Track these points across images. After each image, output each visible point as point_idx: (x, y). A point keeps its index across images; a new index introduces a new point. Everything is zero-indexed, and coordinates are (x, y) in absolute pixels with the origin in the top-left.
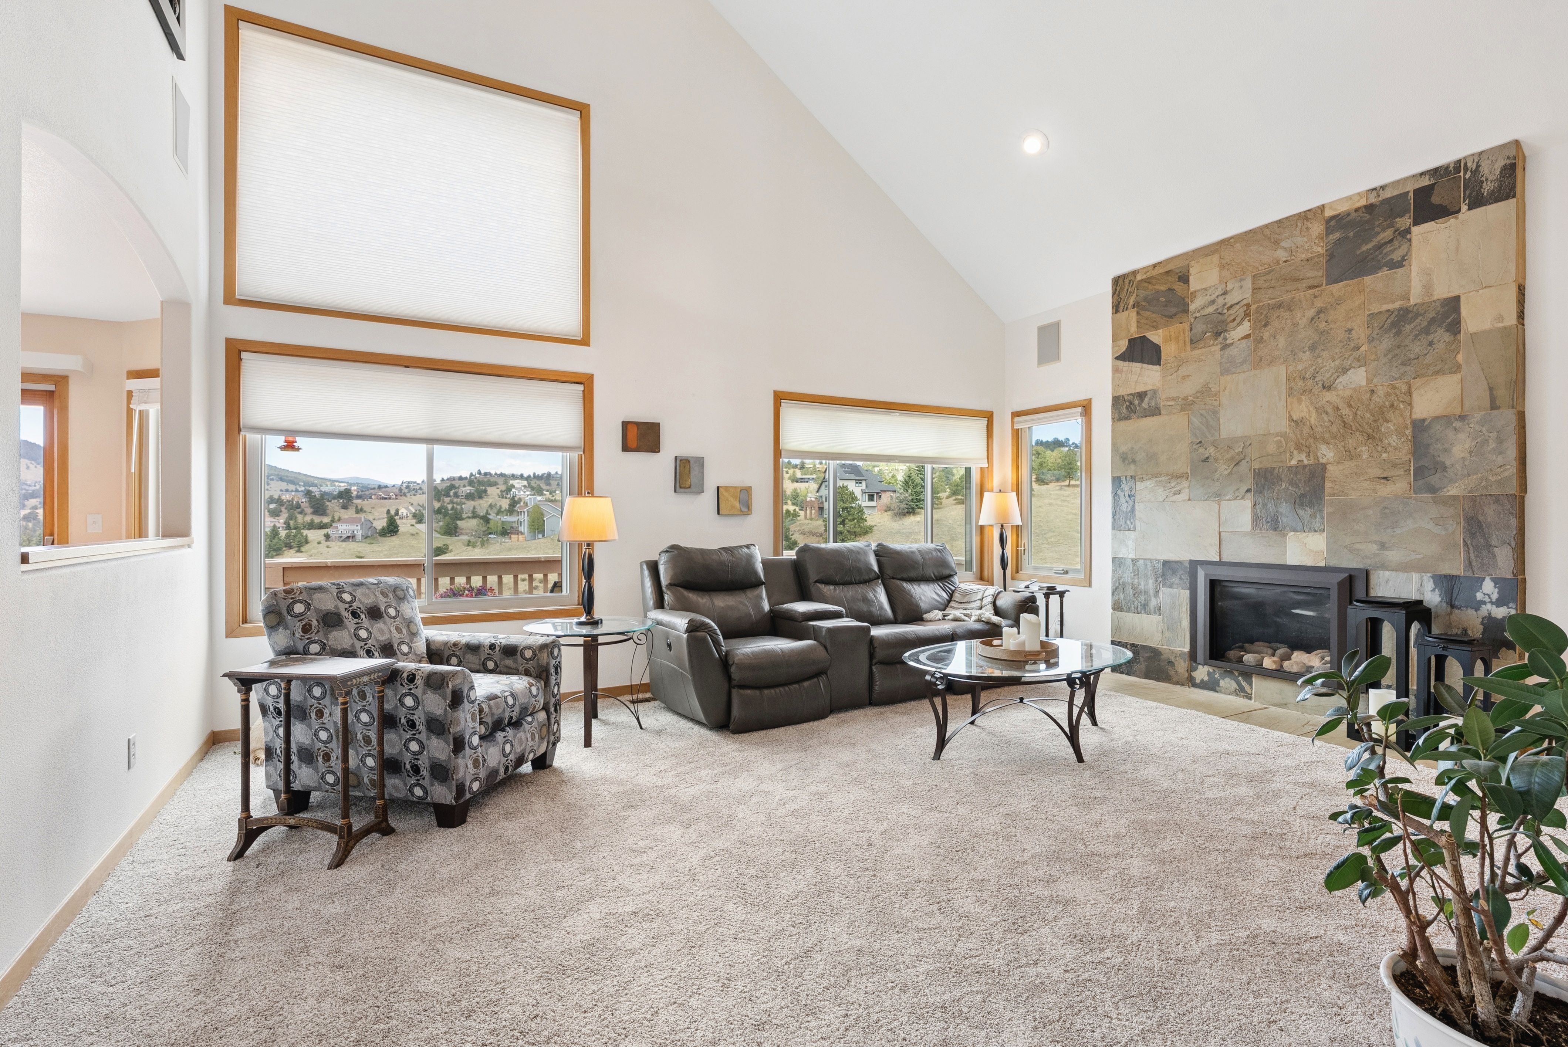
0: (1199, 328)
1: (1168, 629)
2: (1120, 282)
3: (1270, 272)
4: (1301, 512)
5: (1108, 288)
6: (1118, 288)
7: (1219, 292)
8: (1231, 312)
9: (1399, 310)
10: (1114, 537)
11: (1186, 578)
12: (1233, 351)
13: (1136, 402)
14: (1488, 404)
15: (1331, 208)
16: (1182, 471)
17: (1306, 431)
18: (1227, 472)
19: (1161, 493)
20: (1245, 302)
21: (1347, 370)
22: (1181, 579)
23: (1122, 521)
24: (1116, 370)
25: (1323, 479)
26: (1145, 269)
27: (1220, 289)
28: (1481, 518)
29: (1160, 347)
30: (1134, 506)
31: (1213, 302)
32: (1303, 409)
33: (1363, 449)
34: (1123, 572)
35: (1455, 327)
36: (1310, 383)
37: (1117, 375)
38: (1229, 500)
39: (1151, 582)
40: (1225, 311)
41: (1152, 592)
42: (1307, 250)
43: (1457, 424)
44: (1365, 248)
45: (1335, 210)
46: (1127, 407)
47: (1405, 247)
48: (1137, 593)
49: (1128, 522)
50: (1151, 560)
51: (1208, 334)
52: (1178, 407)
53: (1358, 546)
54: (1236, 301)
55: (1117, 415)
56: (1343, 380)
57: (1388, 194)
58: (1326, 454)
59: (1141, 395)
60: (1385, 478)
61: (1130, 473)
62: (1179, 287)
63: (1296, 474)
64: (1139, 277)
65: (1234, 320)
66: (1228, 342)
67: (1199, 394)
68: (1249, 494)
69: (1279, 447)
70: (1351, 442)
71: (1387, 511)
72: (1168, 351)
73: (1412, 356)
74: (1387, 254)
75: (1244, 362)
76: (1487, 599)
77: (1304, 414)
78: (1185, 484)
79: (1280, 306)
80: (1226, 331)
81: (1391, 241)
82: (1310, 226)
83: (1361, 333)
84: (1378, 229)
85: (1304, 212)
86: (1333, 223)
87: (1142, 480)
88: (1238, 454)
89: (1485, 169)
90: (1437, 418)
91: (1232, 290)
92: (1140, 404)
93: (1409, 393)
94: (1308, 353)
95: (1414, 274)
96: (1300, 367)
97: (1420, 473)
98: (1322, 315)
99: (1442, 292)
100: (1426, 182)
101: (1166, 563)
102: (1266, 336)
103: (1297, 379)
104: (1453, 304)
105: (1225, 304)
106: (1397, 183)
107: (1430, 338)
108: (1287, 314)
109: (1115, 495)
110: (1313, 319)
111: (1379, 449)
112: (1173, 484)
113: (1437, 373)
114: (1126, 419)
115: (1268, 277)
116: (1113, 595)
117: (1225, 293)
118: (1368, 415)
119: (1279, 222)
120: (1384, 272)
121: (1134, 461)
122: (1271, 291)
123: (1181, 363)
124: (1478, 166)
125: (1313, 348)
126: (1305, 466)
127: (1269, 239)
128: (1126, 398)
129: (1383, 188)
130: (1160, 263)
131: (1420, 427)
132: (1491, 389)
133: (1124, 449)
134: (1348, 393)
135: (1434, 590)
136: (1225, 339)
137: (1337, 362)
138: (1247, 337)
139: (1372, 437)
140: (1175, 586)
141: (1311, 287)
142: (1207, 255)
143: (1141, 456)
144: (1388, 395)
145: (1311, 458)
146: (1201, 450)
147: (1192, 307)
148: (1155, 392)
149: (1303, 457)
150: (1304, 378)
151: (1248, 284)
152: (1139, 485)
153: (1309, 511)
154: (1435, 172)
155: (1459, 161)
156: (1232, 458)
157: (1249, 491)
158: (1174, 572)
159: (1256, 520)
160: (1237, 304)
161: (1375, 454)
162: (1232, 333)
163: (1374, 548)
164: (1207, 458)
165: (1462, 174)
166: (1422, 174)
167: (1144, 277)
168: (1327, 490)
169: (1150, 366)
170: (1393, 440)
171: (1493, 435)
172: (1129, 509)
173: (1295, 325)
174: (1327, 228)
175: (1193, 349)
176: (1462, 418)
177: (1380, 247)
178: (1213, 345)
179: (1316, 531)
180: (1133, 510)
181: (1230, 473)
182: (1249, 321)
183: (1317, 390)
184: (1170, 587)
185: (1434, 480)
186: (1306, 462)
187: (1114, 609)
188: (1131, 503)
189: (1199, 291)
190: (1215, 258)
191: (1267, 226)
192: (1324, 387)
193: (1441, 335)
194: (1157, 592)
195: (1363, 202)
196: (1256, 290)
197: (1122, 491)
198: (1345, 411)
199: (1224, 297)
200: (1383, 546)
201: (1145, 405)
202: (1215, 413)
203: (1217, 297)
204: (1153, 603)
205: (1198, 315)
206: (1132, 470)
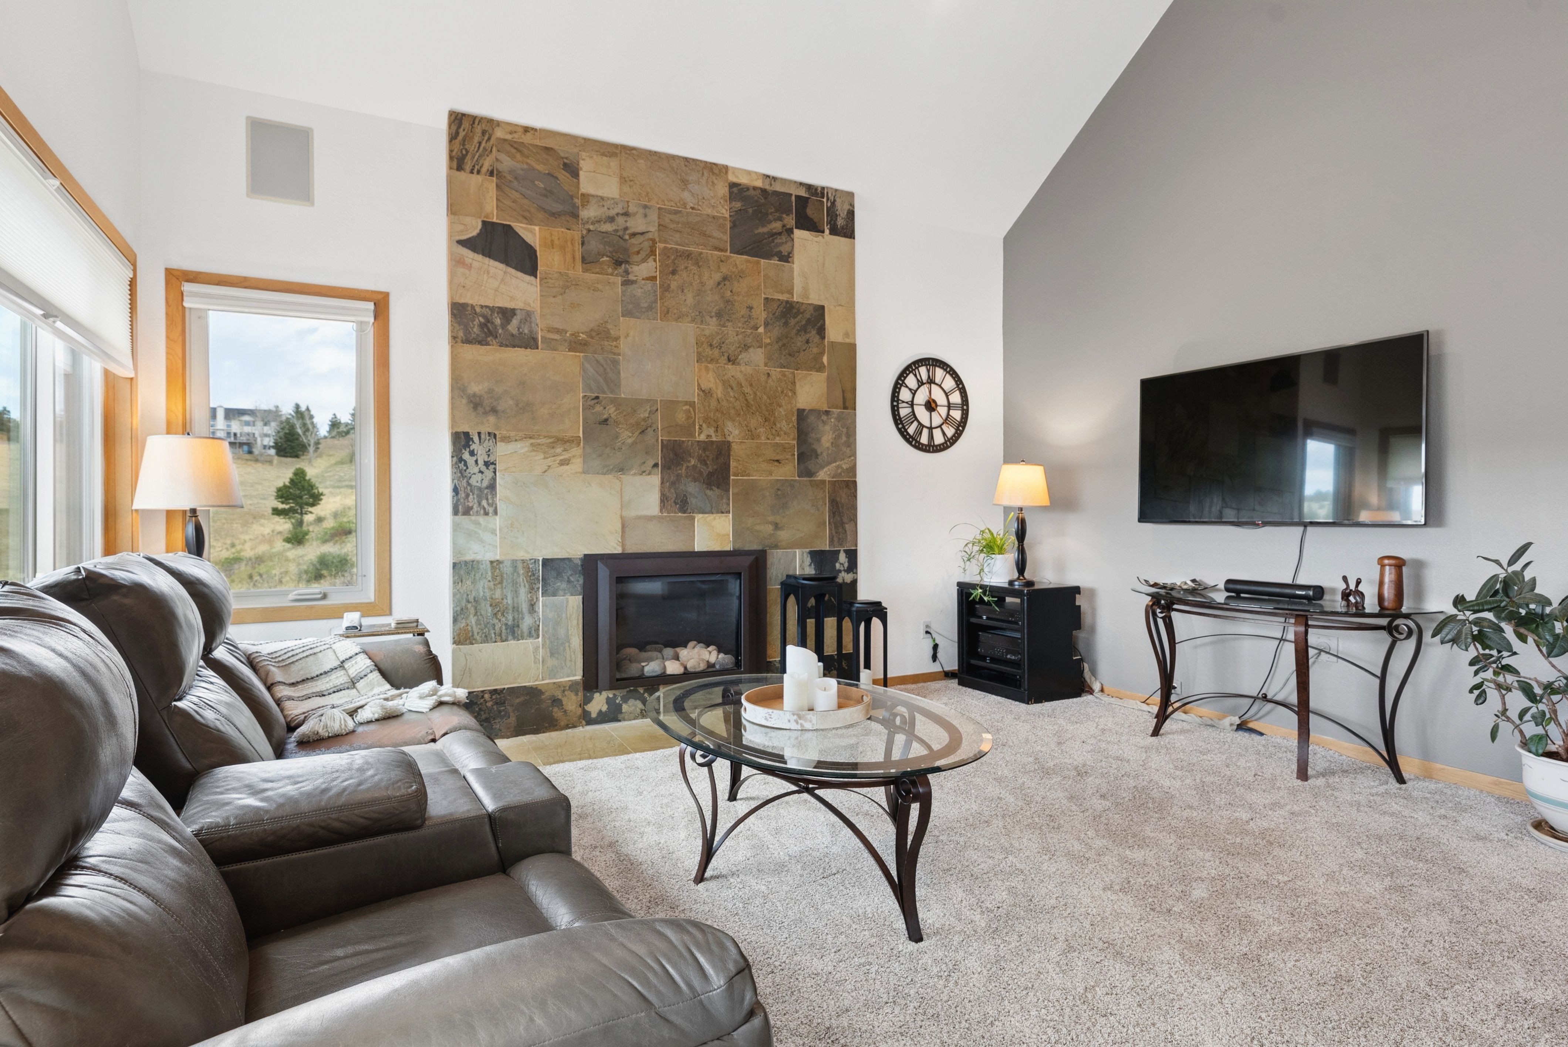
0: (594, 245)
1: (552, 654)
2: (466, 124)
3: (676, 212)
4: (709, 493)
5: (443, 124)
6: (462, 134)
7: (619, 209)
8: (633, 241)
9: (787, 302)
10: (456, 528)
11: (579, 581)
12: (636, 291)
13: (498, 321)
14: (841, 404)
15: (733, 173)
16: (570, 434)
17: (713, 403)
18: (630, 441)
19: (539, 461)
20: (650, 236)
21: (749, 347)
22: (569, 581)
23: (472, 501)
24: (455, 262)
25: (729, 456)
26: (513, 128)
27: (620, 206)
28: (838, 499)
29: (535, 251)
30: (494, 479)
31: (611, 219)
32: (710, 381)
33: (762, 430)
34: (474, 582)
35: (821, 331)
36: (716, 352)
37: (460, 270)
38: (635, 474)
39: (523, 592)
40: (627, 237)
41: (524, 607)
42: (713, 207)
43: (824, 418)
44: (762, 230)
45: (737, 177)
46: (482, 326)
47: (789, 244)
48: (498, 609)
49: (484, 503)
50: (523, 561)
51: (605, 258)
52: (566, 344)
53: (758, 528)
54: (640, 229)
55: (461, 334)
56: (743, 356)
57: (778, 188)
58: (733, 432)
59: (507, 314)
60: (778, 461)
61: (485, 429)
62: (563, 176)
63: (705, 450)
64: (499, 133)
65: (638, 253)
66: (631, 277)
67: (594, 334)
68: (656, 470)
69: (688, 418)
70: (753, 423)
71: (779, 492)
72: (548, 260)
73: (795, 349)
74: (777, 245)
75: (650, 308)
76: (842, 568)
77: (712, 385)
78: (577, 451)
79: (688, 256)
80: (627, 262)
81: (780, 234)
82: (716, 181)
83: (761, 314)
84: (770, 217)
85: (711, 163)
86: (735, 190)
87: (506, 439)
88: (644, 420)
89: (838, 204)
90: (812, 411)
91: (635, 214)
92: (503, 326)
93: (794, 383)
94: (714, 319)
95: (796, 274)
96: (707, 332)
97: (802, 457)
98: (727, 283)
99: (815, 298)
100: (803, 193)
101: (546, 562)
102: (674, 285)
103: (705, 345)
104: (820, 310)
105: (626, 229)
106: (784, 181)
107: (808, 336)
108: (694, 269)
109: (458, 461)
110: (719, 284)
111: (774, 432)
112: (559, 450)
113: (811, 369)
114: (480, 343)
115: (673, 217)
116: (455, 620)
117: (626, 214)
118: (765, 397)
119: (686, 159)
120: (775, 261)
121: (494, 411)
122: (677, 235)
123: (568, 284)
124: (835, 201)
125: (719, 315)
126: (712, 442)
127: (676, 173)
128: (478, 310)
129: (775, 179)
130: (536, 130)
131: (801, 415)
132: (843, 392)
133: (475, 388)
134: (749, 370)
135: (810, 565)
136: (627, 272)
137: (740, 337)
138: (653, 279)
139: (769, 420)
140: (561, 593)
141: (716, 248)
142: (603, 154)
143: (507, 404)
144: (779, 380)
145: (719, 434)
146: (598, 408)
147: (585, 214)
148: (529, 314)
149: (711, 431)
150: (711, 345)
151: (654, 216)
152: (502, 450)
153: (718, 492)
154: (809, 187)
155: (823, 188)
156: (638, 424)
157: (656, 465)
158: (559, 574)
159: (664, 499)
160: (642, 234)
161: (771, 437)
162: (635, 268)
163: (770, 528)
164: (606, 420)
165: (825, 200)
166: (801, 184)
167: (509, 137)
168: (732, 470)
169: (520, 274)
170: (783, 425)
171: (844, 430)
172: (485, 483)
173: (703, 284)
174: (731, 193)
175: (585, 270)
176: (827, 413)
177: (773, 235)
178: (612, 275)
179: (722, 513)
180: (492, 486)
181: (634, 443)
182: (655, 260)
183: (723, 360)
184: (554, 595)
185: (811, 465)
186: (714, 439)
187: (455, 643)
188: (489, 474)
189: (593, 196)
190: (614, 163)
191: (674, 157)
192: (729, 360)
193: (813, 334)
194: (532, 606)
195: (759, 183)
196: (662, 227)
197: (472, 453)
198: (748, 390)
199: (625, 218)
200: (777, 526)
201: (513, 327)
202: (615, 363)
203: (618, 214)
204: (527, 622)
205: (591, 227)
206: (489, 424)
